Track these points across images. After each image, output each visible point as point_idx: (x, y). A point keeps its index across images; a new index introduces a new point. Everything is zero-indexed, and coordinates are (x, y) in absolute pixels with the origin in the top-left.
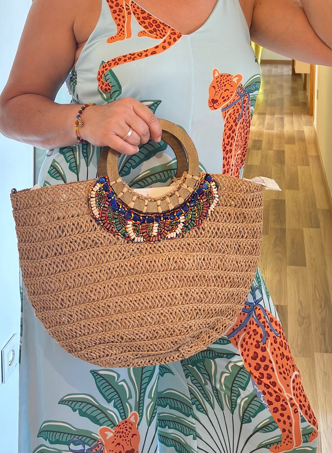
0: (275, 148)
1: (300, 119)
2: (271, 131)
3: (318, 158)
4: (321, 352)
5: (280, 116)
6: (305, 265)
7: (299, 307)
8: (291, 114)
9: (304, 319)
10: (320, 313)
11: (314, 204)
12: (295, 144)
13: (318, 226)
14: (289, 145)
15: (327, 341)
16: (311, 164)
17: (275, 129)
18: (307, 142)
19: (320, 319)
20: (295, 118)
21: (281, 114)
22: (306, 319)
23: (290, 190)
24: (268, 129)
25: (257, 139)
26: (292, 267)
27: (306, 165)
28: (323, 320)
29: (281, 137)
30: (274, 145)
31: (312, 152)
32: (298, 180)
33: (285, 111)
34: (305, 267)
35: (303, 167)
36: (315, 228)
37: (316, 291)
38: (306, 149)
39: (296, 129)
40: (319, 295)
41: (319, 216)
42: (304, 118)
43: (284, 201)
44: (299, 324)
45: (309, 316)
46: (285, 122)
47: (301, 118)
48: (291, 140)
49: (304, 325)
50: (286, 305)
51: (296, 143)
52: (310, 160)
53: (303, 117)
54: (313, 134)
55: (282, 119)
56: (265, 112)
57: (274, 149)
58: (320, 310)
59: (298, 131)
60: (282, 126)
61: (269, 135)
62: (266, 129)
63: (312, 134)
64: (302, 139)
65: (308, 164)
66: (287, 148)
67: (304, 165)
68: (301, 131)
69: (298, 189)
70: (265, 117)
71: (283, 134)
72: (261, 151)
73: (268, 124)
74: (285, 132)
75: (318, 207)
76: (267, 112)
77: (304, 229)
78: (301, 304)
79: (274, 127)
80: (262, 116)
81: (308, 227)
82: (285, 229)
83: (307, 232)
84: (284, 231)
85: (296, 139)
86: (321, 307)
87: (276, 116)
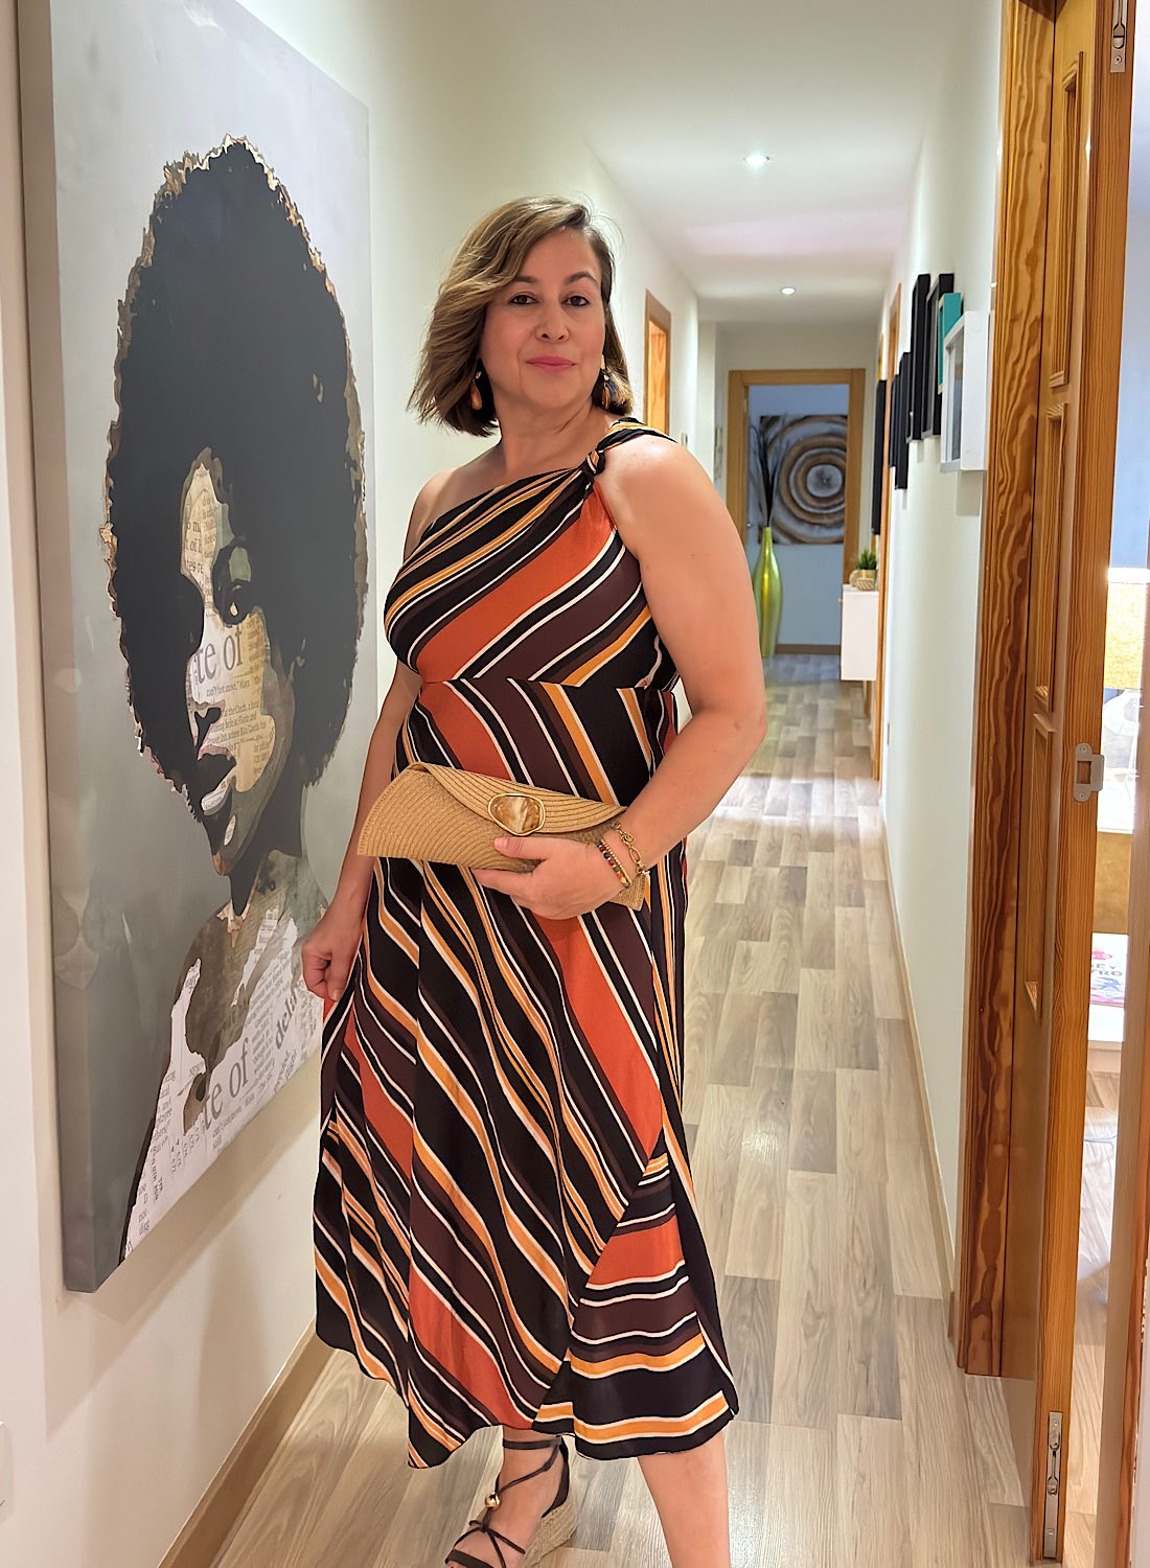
0: (785, 861)
1: (851, 790)
2: (777, 819)
3: (886, 885)
4: (854, 1414)
5: (804, 782)
6: (833, 1170)
7: (810, 1285)
8: (831, 776)
9: (818, 1317)
10: (861, 1304)
11: (867, 1004)
12: (833, 851)
13: (873, 1066)
14: (818, 853)
15: (873, 1382)
16: (867, 902)
17: (788, 813)
18: (862, 845)
19: (860, 1320)
20: (838, 785)
21: (806, 776)
22: (823, 1320)
23: (813, 971)
24: (770, 814)
25: (744, 838)
26: (801, 1174)
27: (856, 906)
28: (867, 1323)
29: (800, 835)
30: (783, 852)
31: (872, 874)
32: (833, 942)
33: (817, 769)
34: (834, 1175)
35: (849, 909)
36: (867, 1069)
37: (857, 1242)
38: (860, 863)
39: (838, 813)
40: (863, 1251)
41: (878, 1038)
42: (860, 788)
43: (796, 997)
44: (805, 1334)
45: (832, 1311)
46: (813, 796)
47: (854, 786)
48: (825, 842)
49: (818, 1335)
50: (777, 1278)
51: (836, 850)
52: (867, 892)
53: (857, 782)
54: (879, 828)
55: (808, 789)
56: (769, 772)
57: (781, 864)
58: (862, 1295)
59: (843, 819)
60: (807, 808)
61: (773, 828)
62: (766, 815)
63: (876, 825)
64: (853, 841)
65: (861, 904)
66: (813, 862)
67: (850, 906)
68: (851, 818)
69: (832, 967)
70: (768, 785)
71: (808, 828)
72: (750, 869)
73: (774, 800)
74: (812, 822)
75: (877, 1014)
76: (774, 772)
77: (838, 1071)
78: (815, 1276)
79: (786, 808)
80: (761, 781)
81: (849, 1067)
82: (792, 1071)
83: (847, 1080)
84: (788, 1076)
85: (838, 836)
86: (865, 1284)
87: (794, 781)
